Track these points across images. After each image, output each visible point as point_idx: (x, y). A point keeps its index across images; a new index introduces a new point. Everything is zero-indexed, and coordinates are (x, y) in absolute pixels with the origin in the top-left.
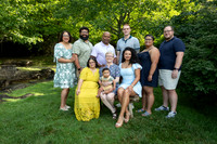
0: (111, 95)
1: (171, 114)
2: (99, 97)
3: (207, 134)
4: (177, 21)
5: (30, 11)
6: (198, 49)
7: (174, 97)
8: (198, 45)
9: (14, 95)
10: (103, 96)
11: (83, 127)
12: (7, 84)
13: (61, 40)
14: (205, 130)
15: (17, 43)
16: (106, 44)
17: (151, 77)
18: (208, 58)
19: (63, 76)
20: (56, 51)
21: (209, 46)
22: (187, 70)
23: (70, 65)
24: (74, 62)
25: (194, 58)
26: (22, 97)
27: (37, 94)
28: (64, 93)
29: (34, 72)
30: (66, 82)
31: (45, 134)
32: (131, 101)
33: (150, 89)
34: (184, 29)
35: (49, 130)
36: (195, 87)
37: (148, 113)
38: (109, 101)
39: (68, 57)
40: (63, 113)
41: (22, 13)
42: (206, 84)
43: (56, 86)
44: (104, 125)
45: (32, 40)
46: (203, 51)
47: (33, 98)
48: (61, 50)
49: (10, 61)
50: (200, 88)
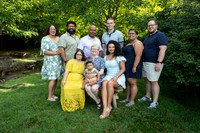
0: (96, 87)
1: (153, 105)
2: (84, 89)
3: (186, 125)
6: (180, 42)
7: (157, 89)
8: (180, 38)
9: (6, 86)
10: (88, 88)
14: (185, 120)
15: (14, 36)
16: (92, 37)
17: (135, 69)
18: (189, 51)
19: (51, 68)
20: (42, 44)
21: (190, 40)
22: (169, 63)
23: (57, 57)
24: (60, 55)
26: (13, 88)
27: (28, 85)
29: (29, 64)
30: (54, 73)
32: (115, 92)
34: (167, 24)
35: (33, 121)
36: (176, 79)
37: (132, 103)
38: (94, 93)
39: (55, 50)
40: (50, 104)
42: (187, 76)
45: (28, 33)
46: (184, 45)
47: (23, 88)
48: (47, 43)
49: (8, 53)
50: (180, 80)
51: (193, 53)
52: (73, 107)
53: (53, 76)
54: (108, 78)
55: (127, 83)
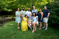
1: (46, 29)
3: (55, 34)
4: (47, 5)
5: (9, 3)
6: (53, 12)
11: (24, 32)
12: (3, 22)
13: (17, 10)
14: (55, 33)
15: (6, 11)
16: (29, 11)
17: (41, 19)
18: (55, 14)
19: (18, 20)
22: (50, 18)
25: (52, 14)
26: (7, 25)
27: (11, 24)
28: (18, 24)
29: (10, 19)
30: (19, 21)
31: (14, 35)
32: (36, 26)
33: (41, 23)
34: (49, 7)
35: (15, 34)
36: (52, 22)
37: (40, 29)
38: (30, 26)
39: (19, 15)
40: (18, 29)
41: (7, 3)
42: (55, 21)
43: (16, 22)
44: (29, 32)
45: (9, 10)
47: (10, 25)
49: (4, 16)
50: (53, 22)
51: (57, 15)
52: (25, 30)
53: (19, 22)
54: (34, 22)
55: (39, 23)
